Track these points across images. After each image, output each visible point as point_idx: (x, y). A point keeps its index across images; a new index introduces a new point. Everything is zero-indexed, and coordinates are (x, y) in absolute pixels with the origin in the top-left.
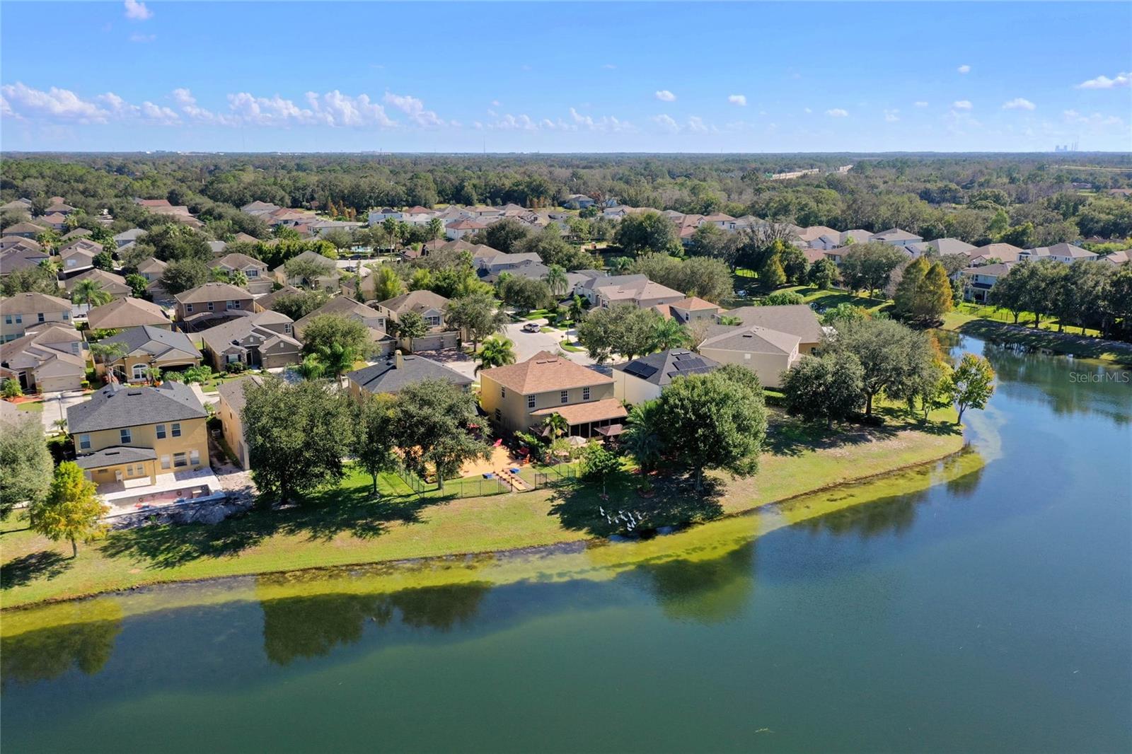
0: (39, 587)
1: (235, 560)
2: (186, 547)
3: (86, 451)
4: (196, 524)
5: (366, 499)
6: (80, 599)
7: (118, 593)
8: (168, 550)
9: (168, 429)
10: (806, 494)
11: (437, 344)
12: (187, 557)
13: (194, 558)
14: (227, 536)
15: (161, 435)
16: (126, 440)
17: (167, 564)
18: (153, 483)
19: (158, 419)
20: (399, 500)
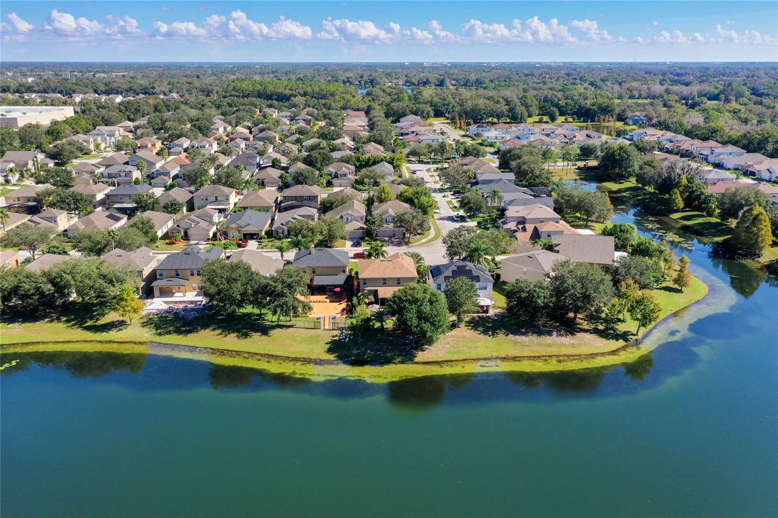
0: (113, 335)
1: (185, 338)
2: (171, 328)
3: (161, 277)
4: (183, 318)
5: (256, 320)
6: (121, 343)
7: (135, 343)
8: (164, 328)
9: (195, 273)
10: (473, 359)
11: (391, 234)
12: (169, 333)
13: (170, 334)
14: (189, 327)
15: (192, 275)
16: (177, 275)
17: (160, 334)
18: (184, 296)
19: (191, 267)
20: (269, 323)
